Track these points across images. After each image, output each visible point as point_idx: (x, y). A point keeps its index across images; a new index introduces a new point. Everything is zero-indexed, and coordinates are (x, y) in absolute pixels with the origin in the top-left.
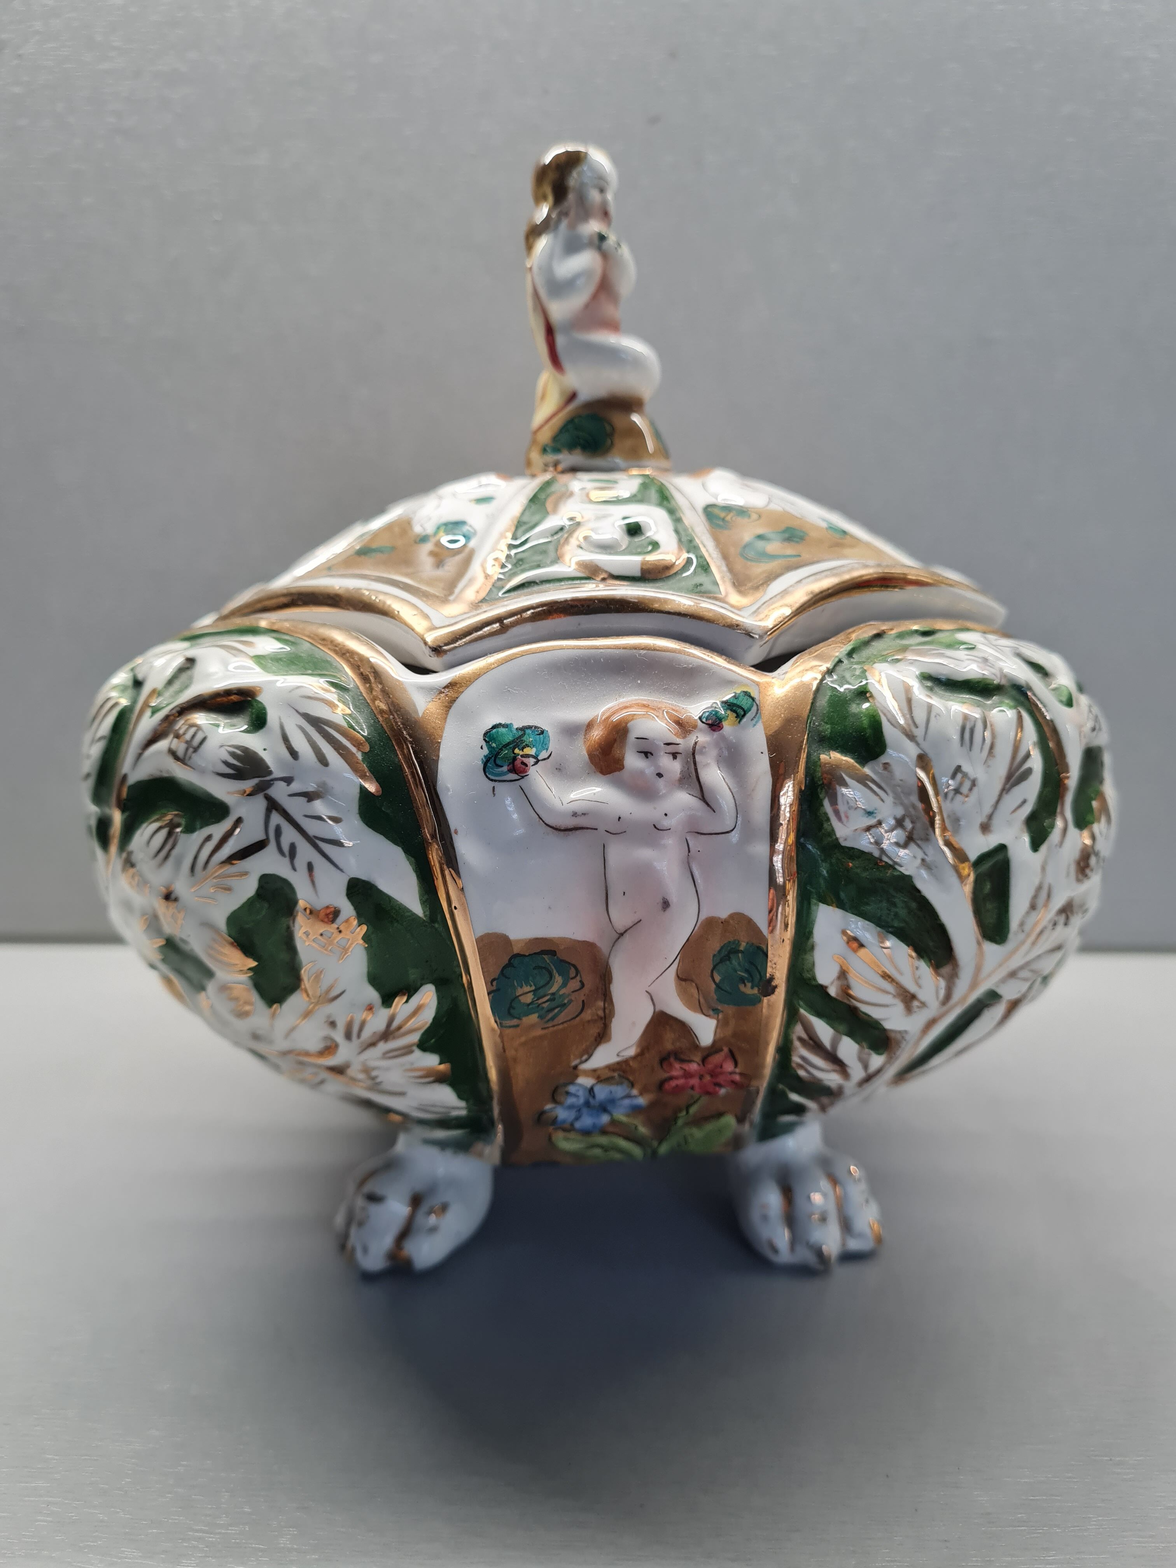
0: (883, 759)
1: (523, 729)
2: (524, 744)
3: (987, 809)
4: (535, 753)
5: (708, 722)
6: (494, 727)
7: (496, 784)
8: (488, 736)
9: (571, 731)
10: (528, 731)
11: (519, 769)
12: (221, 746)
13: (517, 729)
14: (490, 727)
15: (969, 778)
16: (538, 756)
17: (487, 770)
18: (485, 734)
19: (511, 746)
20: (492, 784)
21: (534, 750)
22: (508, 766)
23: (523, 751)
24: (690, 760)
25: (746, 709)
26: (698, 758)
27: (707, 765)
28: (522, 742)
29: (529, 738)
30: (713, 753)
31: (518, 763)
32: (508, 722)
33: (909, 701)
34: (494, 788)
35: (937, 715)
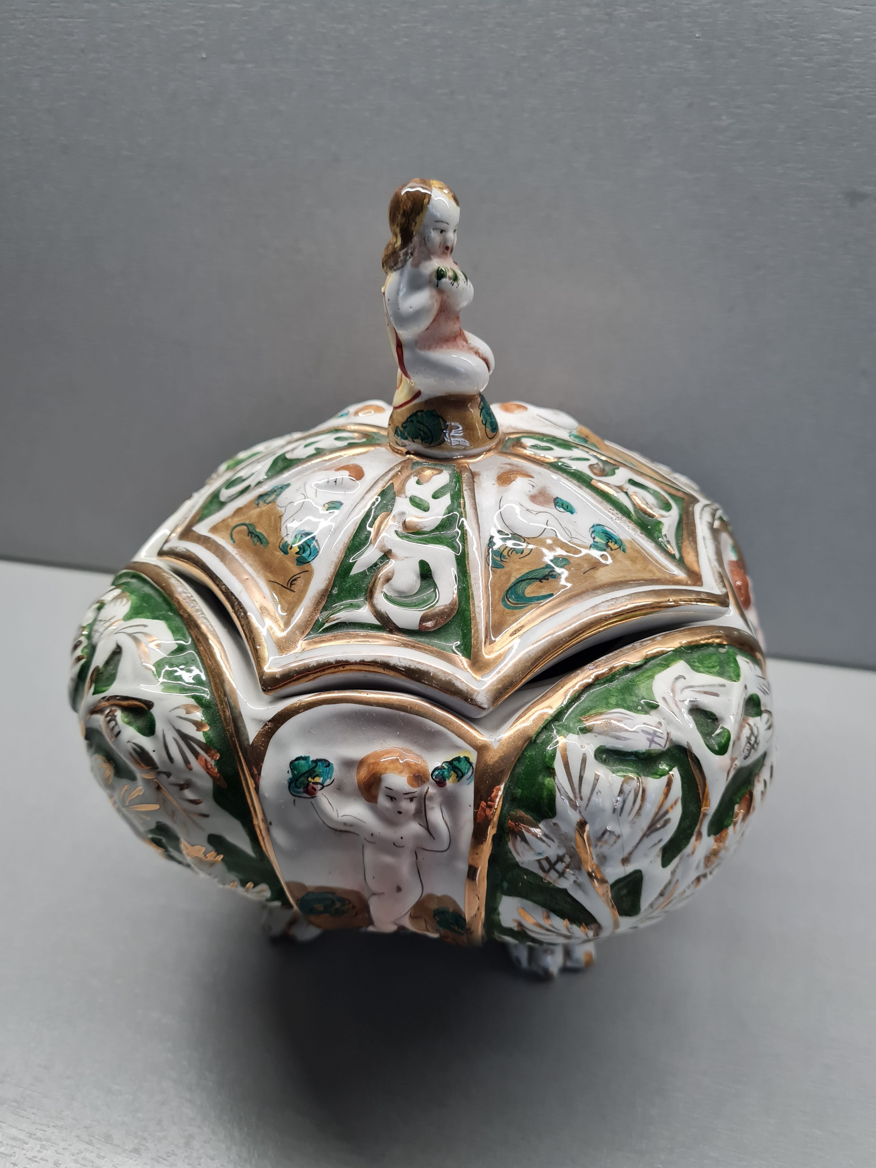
0: (554, 820)
1: (316, 762)
2: (315, 774)
3: (628, 849)
4: (322, 781)
5: (436, 780)
6: (298, 759)
7: (296, 798)
8: (293, 765)
9: (349, 764)
10: (320, 763)
11: (311, 792)
12: (128, 742)
13: (312, 761)
14: (294, 759)
15: (615, 835)
16: (324, 783)
17: (291, 788)
18: (292, 763)
19: (306, 775)
20: (294, 798)
21: (322, 778)
22: (304, 788)
23: (314, 779)
24: (422, 801)
25: (464, 772)
26: (427, 802)
27: (432, 808)
28: (315, 772)
29: (320, 769)
30: (438, 800)
31: (310, 788)
32: (307, 755)
33: (581, 778)
34: (294, 800)
35: (599, 793)
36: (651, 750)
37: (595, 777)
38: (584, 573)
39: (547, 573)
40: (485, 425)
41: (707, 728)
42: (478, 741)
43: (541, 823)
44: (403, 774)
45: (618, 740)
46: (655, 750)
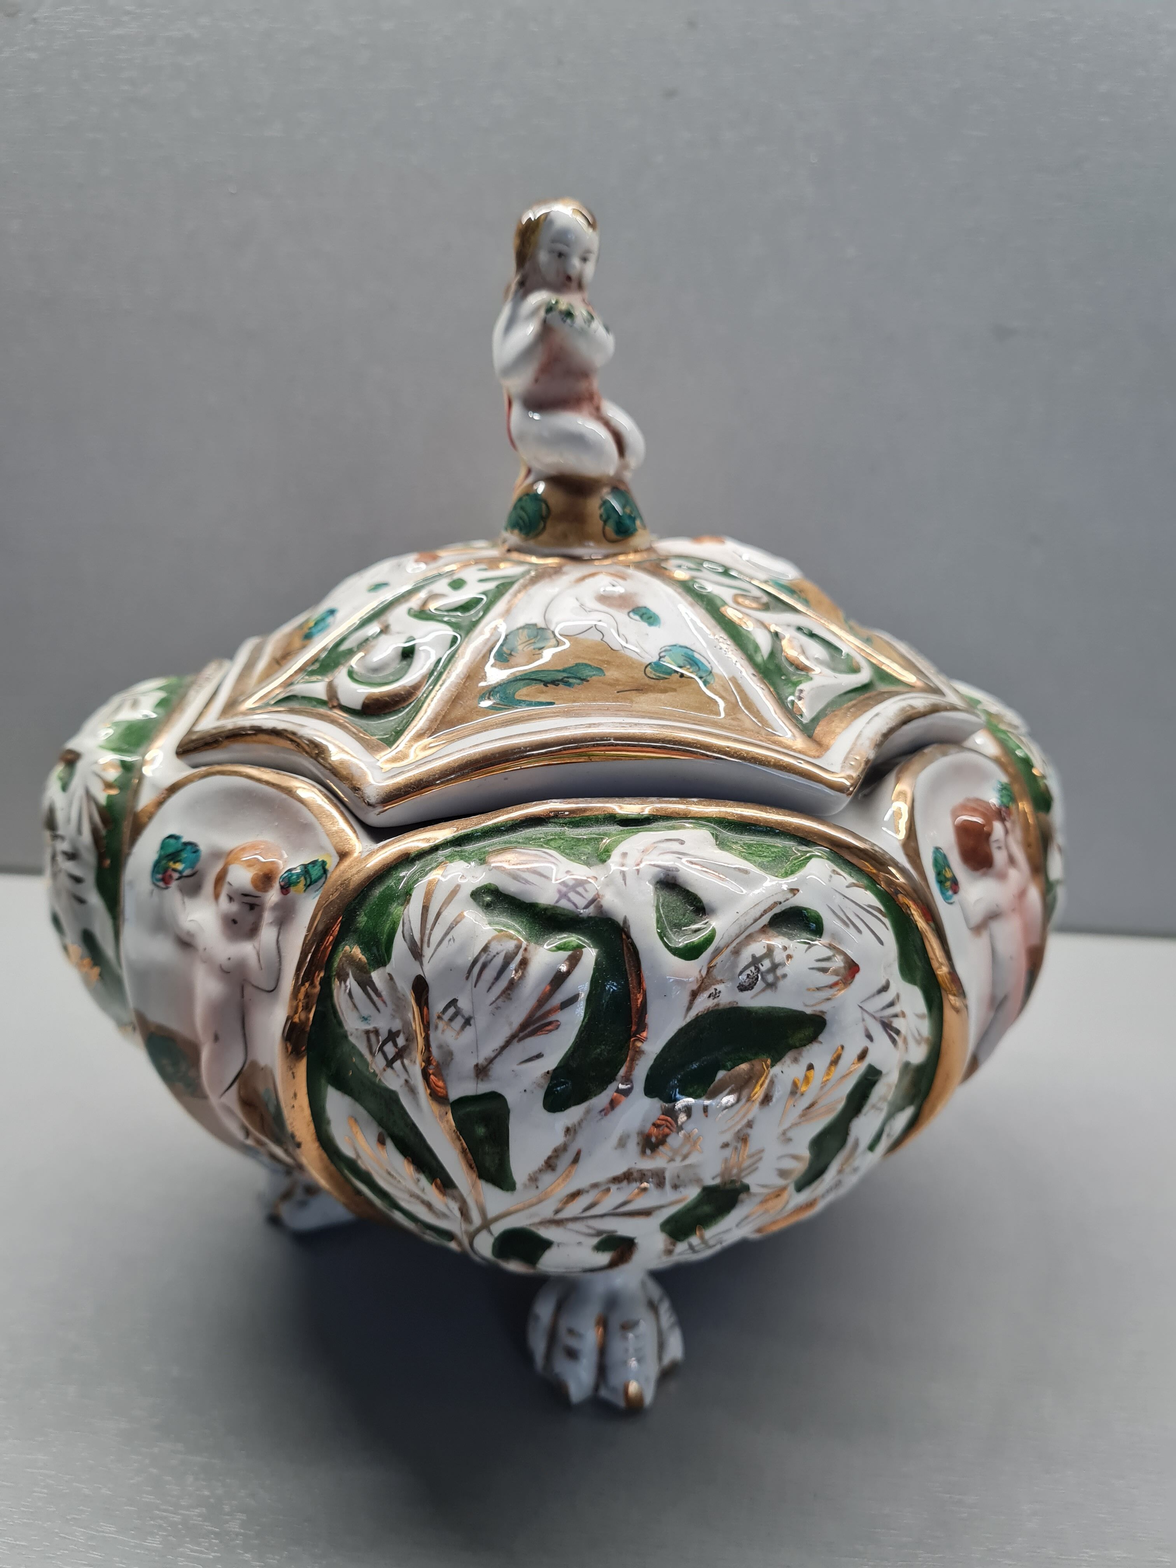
0: (388, 967)
1: (187, 844)
3: (486, 1053)
15: (463, 1016)
27: (269, 924)
33: (438, 915)
34: (153, 890)
35: (452, 940)
36: (557, 907)
37: (456, 918)
38: (618, 692)
39: (560, 678)
40: (605, 522)
41: (681, 917)
42: (348, 846)
43: (376, 972)
44: (251, 869)
45: (515, 881)
46: (564, 909)
